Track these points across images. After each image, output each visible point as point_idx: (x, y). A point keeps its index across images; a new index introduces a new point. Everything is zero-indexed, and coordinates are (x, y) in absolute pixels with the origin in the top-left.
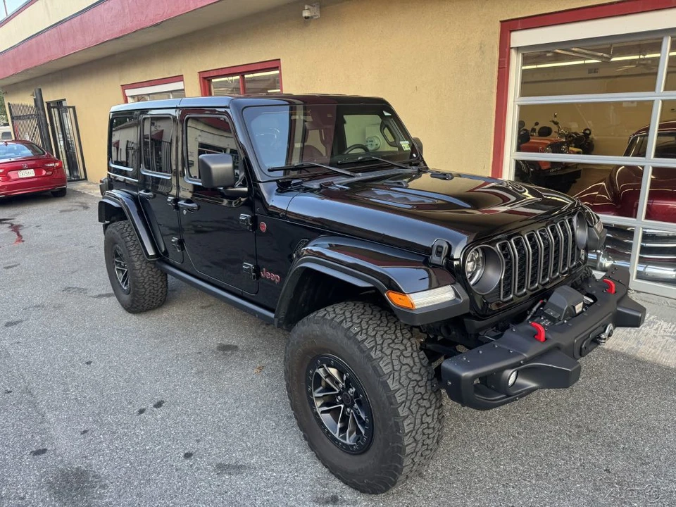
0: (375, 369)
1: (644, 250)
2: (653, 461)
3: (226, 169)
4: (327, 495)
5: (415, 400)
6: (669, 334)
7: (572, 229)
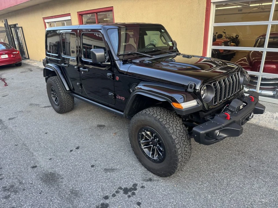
0: (167, 131)
1: (261, 84)
2: (266, 162)
3: (102, 55)
4: (147, 178)
5: (182, 142)
6: (271, 117)
7: (238, 77)
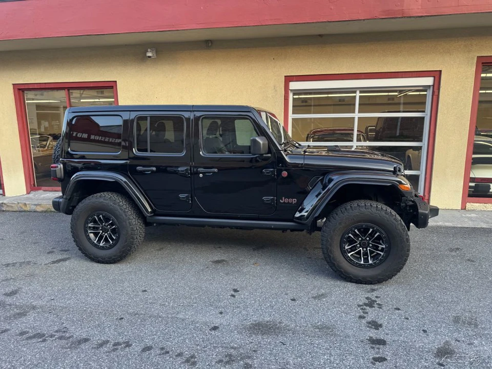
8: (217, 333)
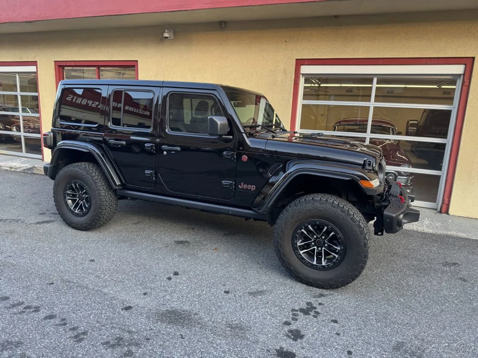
3: (225, 125)
4: (317, 294)
8: (126, 313)
